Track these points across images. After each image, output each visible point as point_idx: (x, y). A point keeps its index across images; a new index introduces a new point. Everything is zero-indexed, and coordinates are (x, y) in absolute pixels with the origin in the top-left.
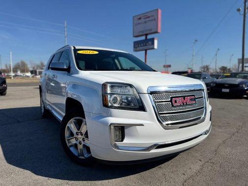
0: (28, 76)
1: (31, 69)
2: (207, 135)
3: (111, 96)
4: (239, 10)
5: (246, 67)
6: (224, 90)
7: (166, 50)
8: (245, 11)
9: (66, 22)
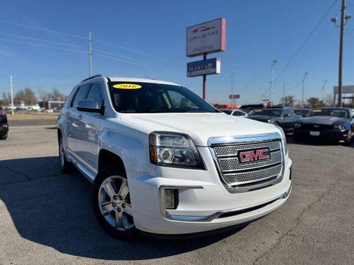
0: (36, 110)
1: (40, 100)
2: (285, 199)
3: (161, 150)
4: (334, 20)
5: (344, 98)
6: (312, 133)
7: (232, 74)
8: (342, 22)
9: (90, 34)
